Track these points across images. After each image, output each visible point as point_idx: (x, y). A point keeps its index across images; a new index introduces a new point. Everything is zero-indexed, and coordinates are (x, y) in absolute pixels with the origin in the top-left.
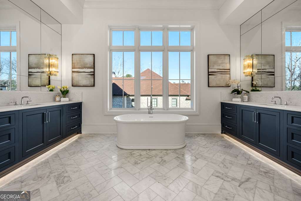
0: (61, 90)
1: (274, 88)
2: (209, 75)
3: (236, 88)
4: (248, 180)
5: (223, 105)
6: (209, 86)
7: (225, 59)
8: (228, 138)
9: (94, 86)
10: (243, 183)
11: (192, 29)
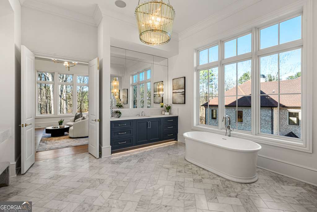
0: (166, 107)
9: (185, 103)
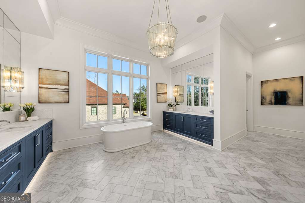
0: (23, 108)
1: (183, 103)
2: (157, 95)
3: (170, 103)
4: (186, 147)
5: (164, 113)
6: (157, 102)
7: (164, 86)
8: (168, 132)
9: (68, 102)
10: (185, 149)
11: (147, 65)
